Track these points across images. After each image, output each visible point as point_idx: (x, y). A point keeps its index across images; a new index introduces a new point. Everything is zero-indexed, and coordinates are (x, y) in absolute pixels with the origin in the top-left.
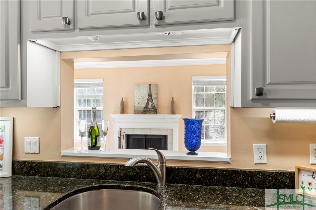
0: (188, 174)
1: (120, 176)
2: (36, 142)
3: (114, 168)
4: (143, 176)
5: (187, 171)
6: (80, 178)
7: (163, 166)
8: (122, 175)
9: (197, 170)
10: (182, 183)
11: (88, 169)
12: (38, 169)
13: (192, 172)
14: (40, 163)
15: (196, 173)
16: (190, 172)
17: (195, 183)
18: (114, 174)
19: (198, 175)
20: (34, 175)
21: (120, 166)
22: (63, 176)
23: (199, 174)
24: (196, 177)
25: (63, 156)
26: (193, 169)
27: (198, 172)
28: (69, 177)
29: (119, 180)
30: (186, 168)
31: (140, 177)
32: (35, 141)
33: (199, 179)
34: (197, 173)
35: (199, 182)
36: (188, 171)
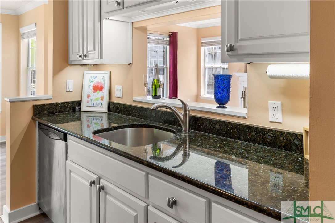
0: (210, 124)
1: (164, 120)
2: (120, 89)
3: (160, 113)
4: (178, 122)
5: (209, 122)
6: (142, 118)
8: (165, 119)
9: (217, 122)
10: (205, 132)
11: (146, 112)
12: (120, 109)
13: (212, 123)
14: (122, 105)
15: (215, 124)
16: (211, 123)
17: (215, 133)
18: (161, 118)
19: (217, 127)
20: (119, 113)
21: (164, 111)
22: (133, 116)
23: (218, 125)
24: (215, 128)
25: (134, 101)
26: (214, 120)
27: (217, 123)
28: (136, 117)
29: (163, 123)
30: (208, 119)
31: (177, 123)
32: (120, 88)
33: (218, 130)
34: (217, 124)
35: (218, 133)
36: (210, 122)
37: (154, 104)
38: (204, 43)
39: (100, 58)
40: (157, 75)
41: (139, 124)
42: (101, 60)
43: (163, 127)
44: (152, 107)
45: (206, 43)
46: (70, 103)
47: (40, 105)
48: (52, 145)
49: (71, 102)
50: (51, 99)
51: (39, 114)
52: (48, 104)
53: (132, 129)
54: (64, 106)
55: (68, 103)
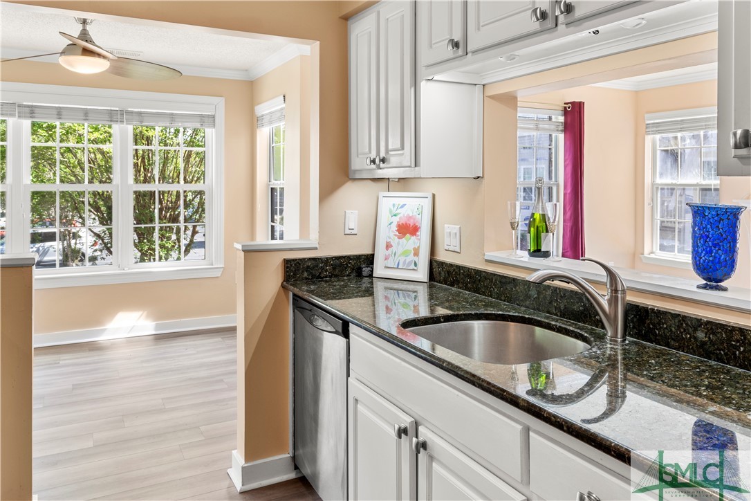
0: (679, 327)
1: (559, 308)
2: (456, 234)
3: (549, 292)
4: (595, 317)
5: (677, 321)
6: (504, 301)
7: (616, 298)
8: (562, 307)
9: (699, 323)
10: (668, 345)
11: (515, 287)
12: (456, 277)
13: (687, 324)
14: (459, 267)
15: (695, 329)
16: (684, 325)
17: (694, 351)
18: (551, 303)
19: (701, 335)
20: (452, 285)
21: (559, 288)
22: (484, 294)
23: (702, 331)
24: (695, 338)
25: (487, 261)
26: (691, 319)
27: (700, 326)
28: (491, 296)
29: (557, 316)
30: (675, 314)
31: (590, 317)
32: (455, 231)
33: (703, 344)
34: (699, 329)
35: (704, 351)
36: (680, 321)
37: (536, 270)
38: (653, 127)
39: (413, 165)
40: (541, 204)
41: (501, 313)
42: (416, 168)
43: (558, 324)
44: (533, 277)
45: (657, 127)
46: (351, 259)
47: (296, 260)
48: (318, 342)
49: (354, 256)
50: (316, 248)
51: (294, 277)
52: (310, 259)
53: (483, 324)
54: (341, 265)
55: (349, 258)
